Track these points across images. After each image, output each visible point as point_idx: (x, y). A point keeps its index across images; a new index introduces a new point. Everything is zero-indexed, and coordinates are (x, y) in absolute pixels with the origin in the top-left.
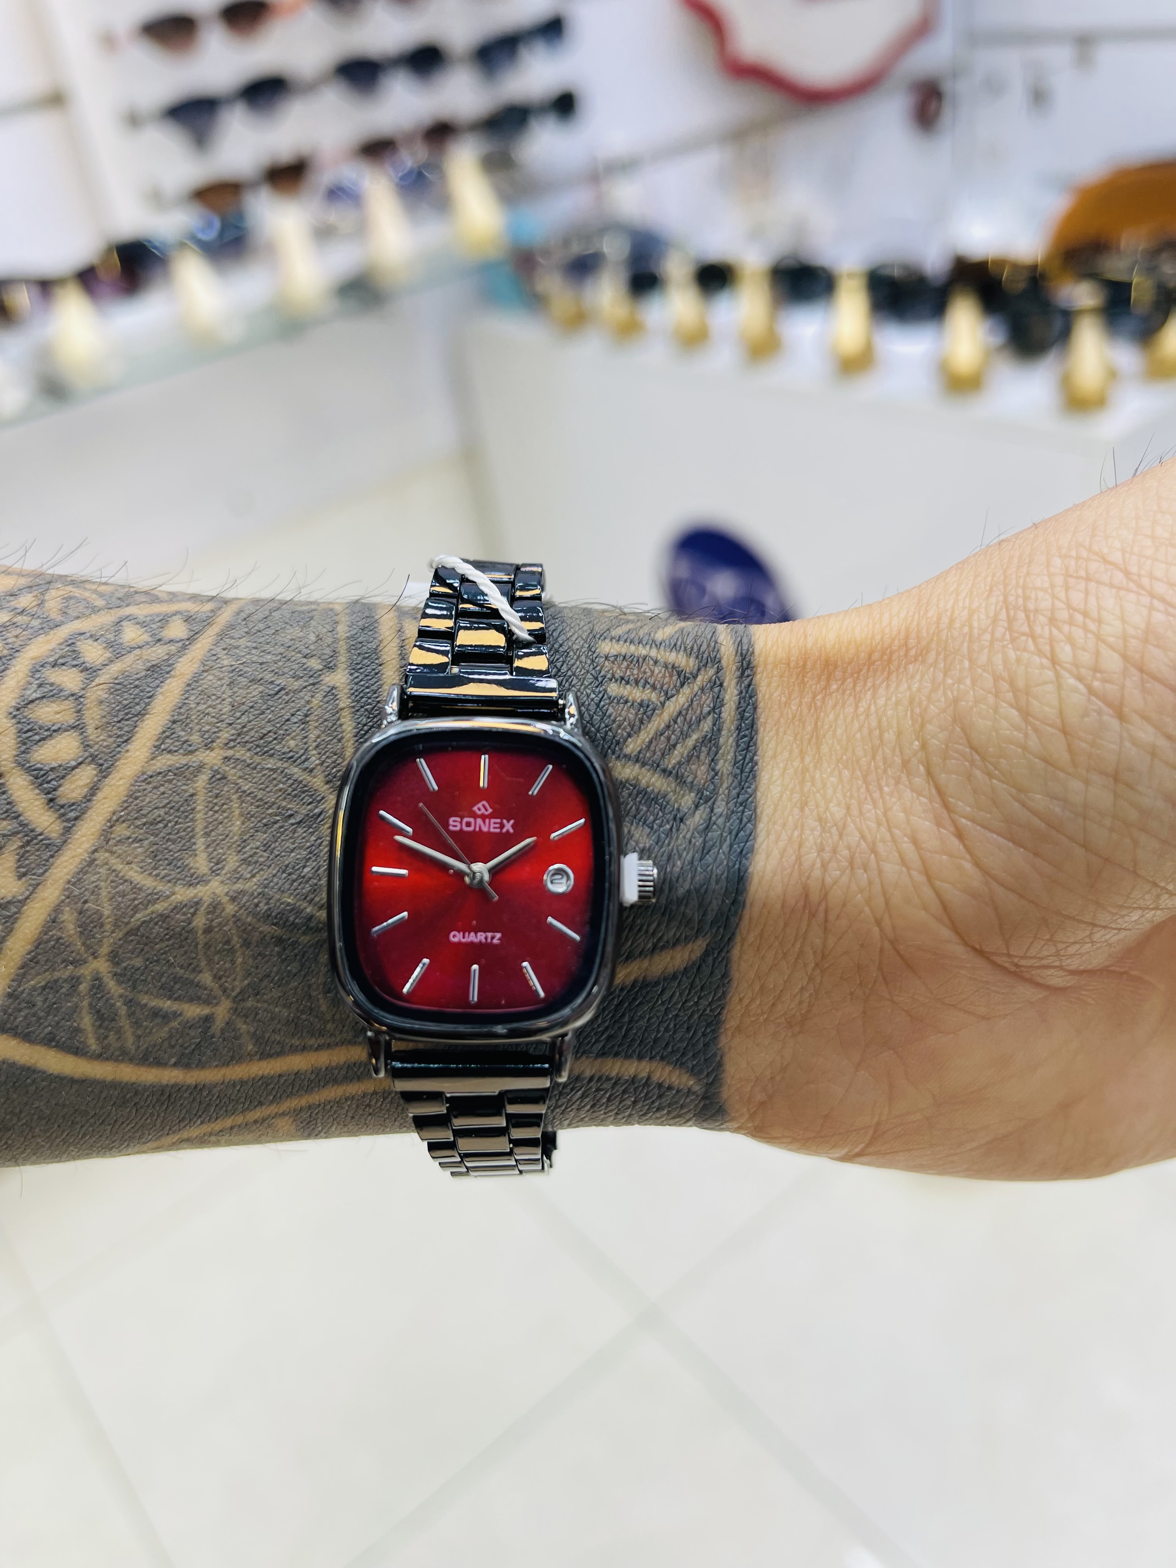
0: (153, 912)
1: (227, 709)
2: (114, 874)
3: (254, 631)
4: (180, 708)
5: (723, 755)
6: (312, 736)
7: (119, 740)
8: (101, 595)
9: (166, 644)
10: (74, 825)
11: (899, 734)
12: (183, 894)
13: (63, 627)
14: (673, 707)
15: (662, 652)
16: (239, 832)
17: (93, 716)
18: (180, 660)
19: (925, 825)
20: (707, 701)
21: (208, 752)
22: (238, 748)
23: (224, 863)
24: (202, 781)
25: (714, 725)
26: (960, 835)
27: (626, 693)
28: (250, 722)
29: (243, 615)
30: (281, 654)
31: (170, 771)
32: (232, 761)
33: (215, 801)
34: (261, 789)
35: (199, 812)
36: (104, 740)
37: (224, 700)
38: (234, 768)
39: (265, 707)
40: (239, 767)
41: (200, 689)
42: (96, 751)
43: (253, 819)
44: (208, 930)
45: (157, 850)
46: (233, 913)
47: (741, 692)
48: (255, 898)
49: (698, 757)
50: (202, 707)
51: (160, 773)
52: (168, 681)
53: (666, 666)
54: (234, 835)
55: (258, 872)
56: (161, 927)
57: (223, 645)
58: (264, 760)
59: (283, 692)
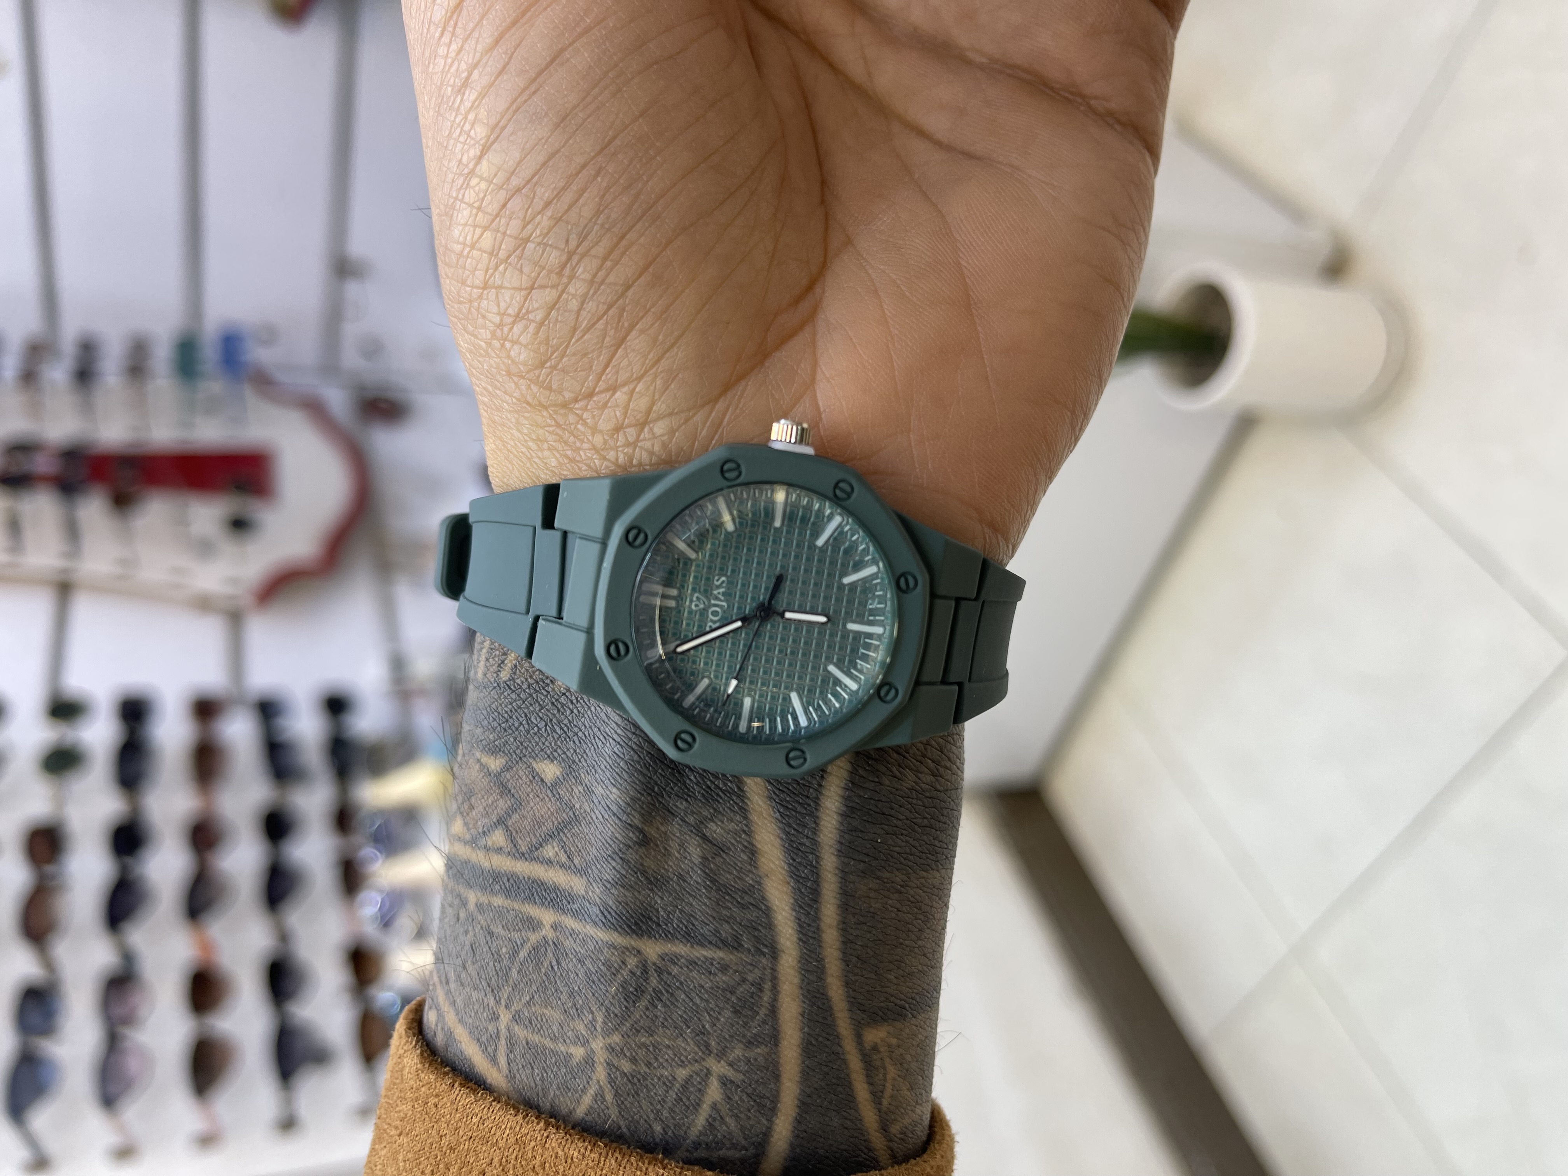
16: (558, 1013)
21: (500, 1020)
22: (501, 994)
23: (579, 1032)
24: (518, 1031)
32: (508, 1002)
34: (531, 986)
37: (471, 995)
38: (513, 1002)
40: (513, 998)
41: (463, 1011)
43: (551, 999)
44: (634, 1061)
46: (619, 1037)
48: (609, 1015)
54: (560, 1017)
55: (590, 1007)
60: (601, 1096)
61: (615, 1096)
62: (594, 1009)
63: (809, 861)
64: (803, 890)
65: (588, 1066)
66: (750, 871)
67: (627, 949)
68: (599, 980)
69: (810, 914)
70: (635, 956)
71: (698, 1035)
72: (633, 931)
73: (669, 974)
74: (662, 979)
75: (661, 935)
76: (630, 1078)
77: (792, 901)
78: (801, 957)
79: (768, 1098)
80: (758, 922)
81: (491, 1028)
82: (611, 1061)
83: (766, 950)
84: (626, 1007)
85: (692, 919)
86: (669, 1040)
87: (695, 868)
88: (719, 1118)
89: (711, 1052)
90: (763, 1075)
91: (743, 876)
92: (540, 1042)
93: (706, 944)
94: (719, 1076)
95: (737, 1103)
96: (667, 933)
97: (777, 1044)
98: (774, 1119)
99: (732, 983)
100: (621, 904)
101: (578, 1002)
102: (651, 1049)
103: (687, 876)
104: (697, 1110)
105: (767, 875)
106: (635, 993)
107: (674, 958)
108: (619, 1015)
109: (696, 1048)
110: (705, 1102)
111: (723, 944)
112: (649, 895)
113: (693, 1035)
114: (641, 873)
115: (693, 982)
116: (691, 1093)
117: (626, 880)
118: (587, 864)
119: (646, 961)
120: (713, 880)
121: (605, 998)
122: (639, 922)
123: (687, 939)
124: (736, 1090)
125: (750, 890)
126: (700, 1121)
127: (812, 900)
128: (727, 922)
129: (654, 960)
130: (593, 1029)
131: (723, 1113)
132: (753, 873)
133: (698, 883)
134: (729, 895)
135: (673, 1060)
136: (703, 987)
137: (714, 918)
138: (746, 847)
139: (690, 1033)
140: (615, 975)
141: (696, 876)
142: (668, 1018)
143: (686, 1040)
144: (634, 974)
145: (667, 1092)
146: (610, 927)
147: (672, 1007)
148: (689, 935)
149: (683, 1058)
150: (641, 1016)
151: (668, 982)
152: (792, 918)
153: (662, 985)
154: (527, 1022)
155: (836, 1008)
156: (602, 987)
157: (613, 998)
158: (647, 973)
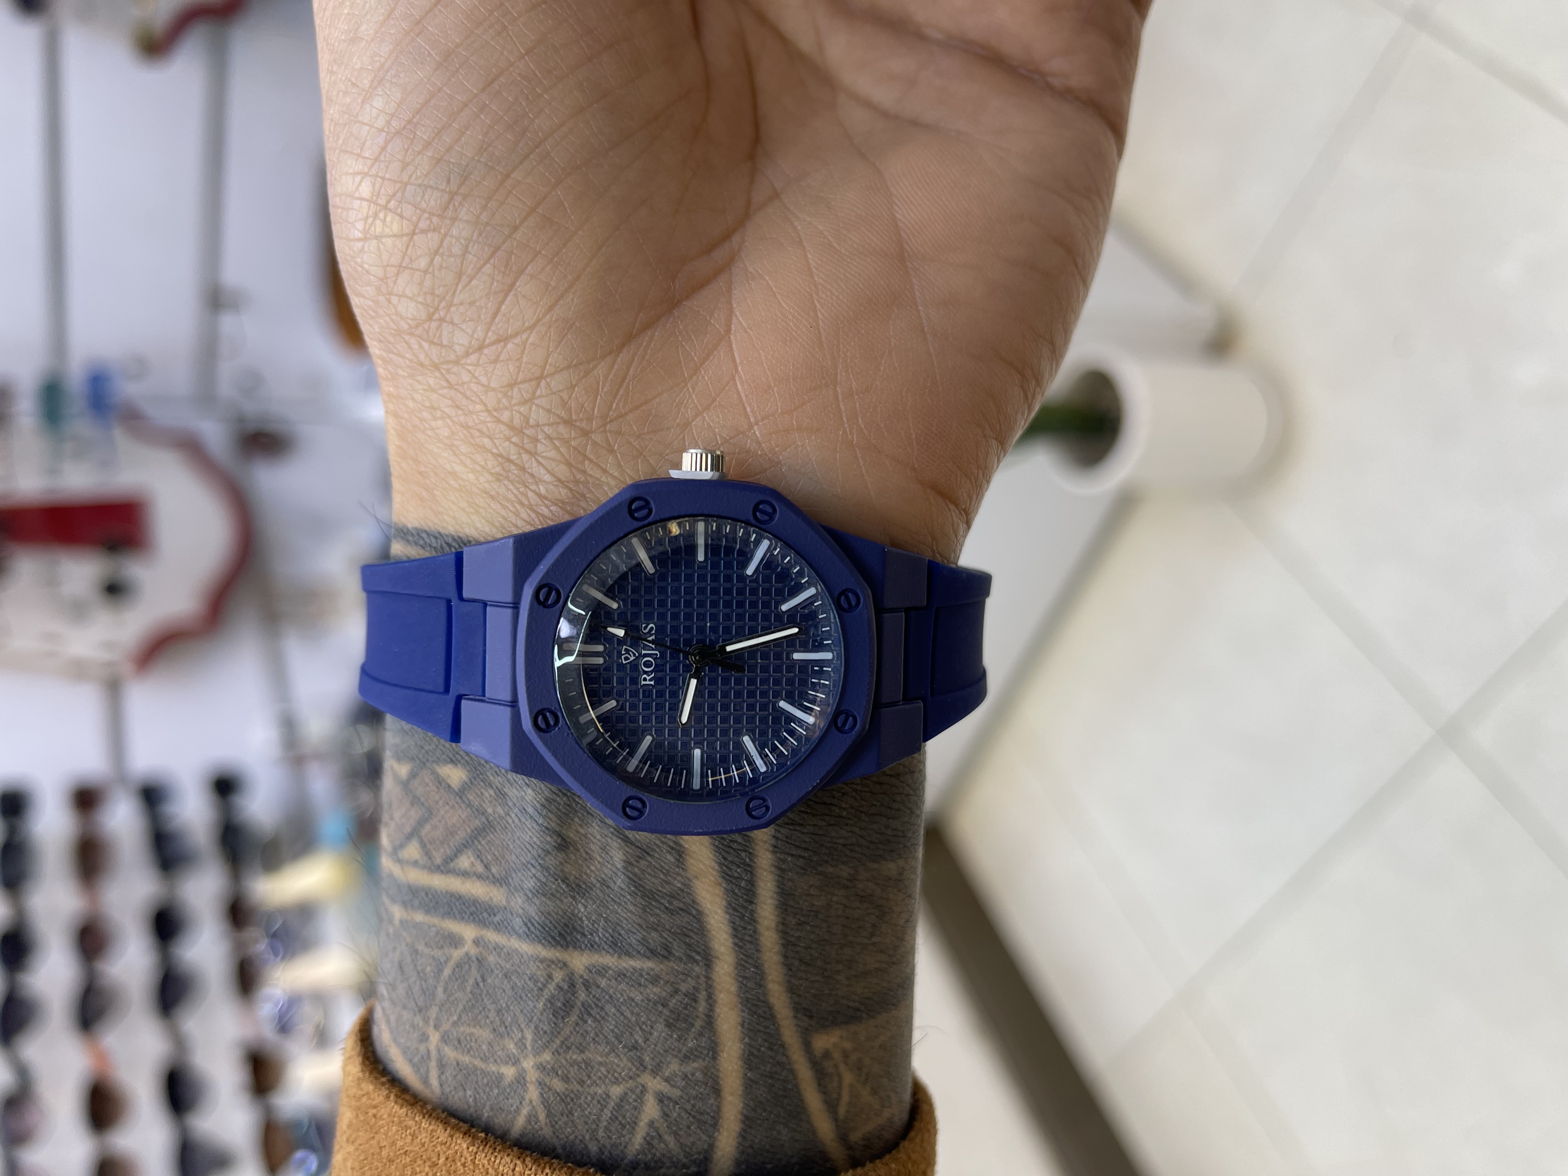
1: (407, 1014)
12: (532, 1094)
16: (487, 1031)
21: (430, 1041)
22: (429, 1015)
23: (510, 1052)
24: (448, 1052)
28: (414, 998)
32: (437, 1022)
34: (457, 1005)
38: (441, 1022)
40: (441, 1018)
43: (478, 1017)
44: (566, 1079)
46: (550, 1055)
48: (538, 1032)
54: (489, 1037)
55: (519, 1025)
60: (535, 1116)
61: (547, 1116)
62: (523, 1026)
63: (742, 859)
64: (736, 891)
65: (520, 1086)
66: (678, 874)
67: (553, 962)
68: (527, 996)
69: (744, 916)
70: (561, 968)
71: (631, 1050)
72: (558, 943)
73: (598, 987)
74: (591, 993)
75: (586, 946)
76: (563, 1098)
77: (724, 903)
78: (738, 964)
79: (708, 1114)
80: (690, 927)
81: (422, 1048)
82: (543, 1080)
83: (698, 957)
84: (555, 1024)
85: (618, 928)
86: (602, 1056)
87: (619, 874)
88: (657, 1136)
89: (645, 1068)
90: (702, 1090)
91: (672, 880)
92: (470, 1063)
93: (634, 953)
94: (655, 1092)
95: (675, 1120)
96: (593, 943)
97: (714, 1058)
98: (716, 1134)
99: (664, 994)
100: (543, 914)
101: (507, 1019)
102: (583, 1067)
103: (611, 881)
104: (634, 1129)
105: (696, 877)
106: (563, 1008)
107: (601, 970)
108: (548, 1032)
109: (630, 1064)
110: (641, 1120)
111: (652, 953)
112: (572, 903)
113: (626, 1050)
114: (563, 881)
115: (622, 995)
116: (627, 1111)
117: (547, 888)
118: (506, 872)
119: (573, 974)
120: (637, 884)
121: (533, 1014)
122: (563, 932)
123: (614, 950)
124: (674, 1107)
125: (679, 894)
126: (637, 1141)
127: (746, 901)
128: (656, 930)
129: (581, 972)
130: (523, 1047)
131: (661, 1131)
132: (682, 876)
133: (622, 889)
134: (656, 901)
135: (606, 1077)
136: (633, 1000)
137: (641, 927)
138: (672, 848)
139: (623, 1048)
140: (542, 990)
141: (620, 882)
142: (599, 1034)
143: (619, 1056)
144: (561, 988)
145: (602, 1111)
146: (534, 940)
147: (602, 1022)
148: (616, 945)
149: (616, 1075)
150: (571, 1033)
151: (597, 996)
152: (726, 922)
153: (591, 1000)
154: (456, 1043)
155: (779, 1016)
156: (530, 1003)
157: (542, 1014)
158: (574, 987)
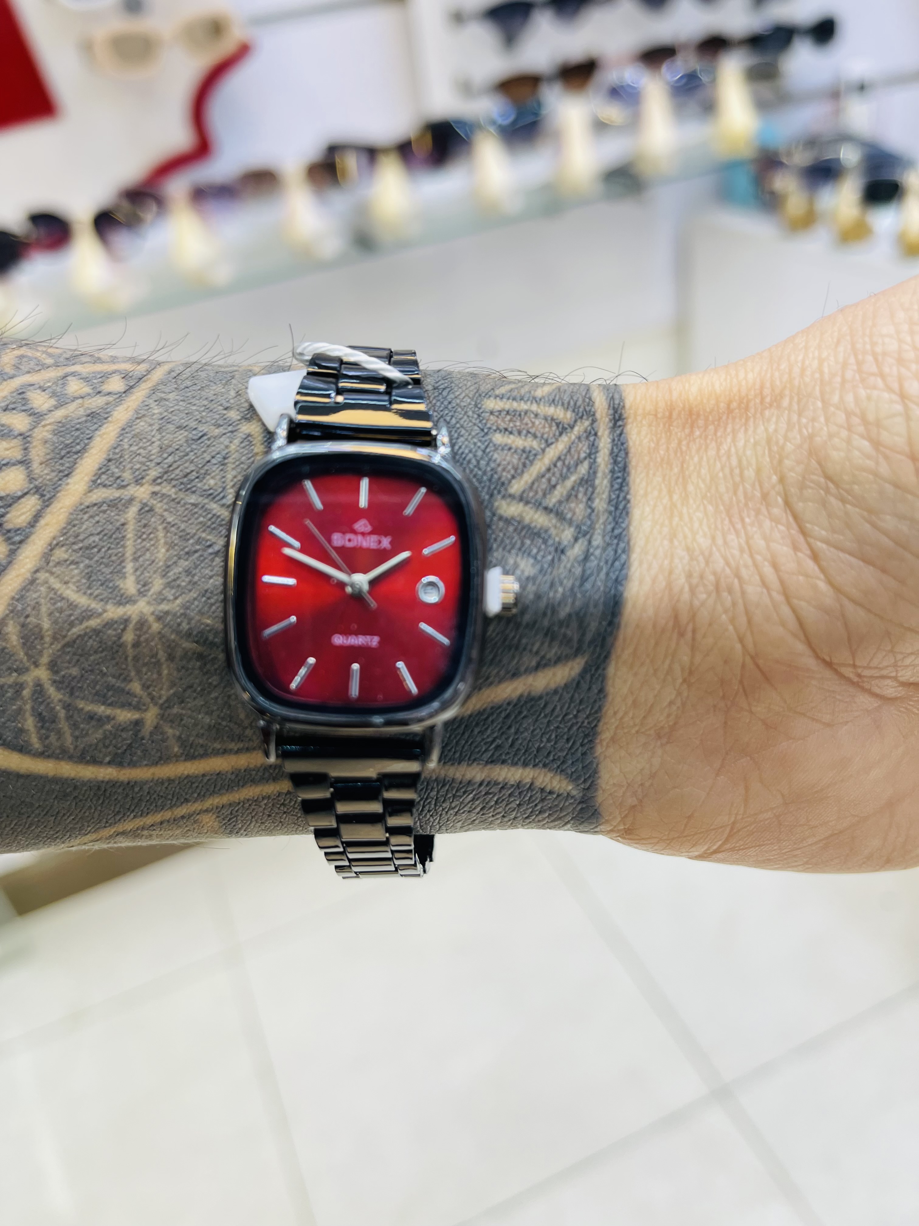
0: (87, 627)
1: (155, 450)
2: (53, 592)
3: (182, 387)
4: (115, 448)
5: (599, 494)
6: (229, 476)
7: (61, 474)
8: (50, 355)
9: (105, 395)
10: (18, 548)
11: (758, 471)
12: (114, 612)
13: (15, 379)
14: (552, 453)
15: (542, 407)
16: (164, 558)
17: (38, 453)
18: (117, 408)
19: (784, 550)
20: (584, 448)
21: (138, 487)
22: (165, 484)
23: (151, 585)
24: (132, 512)
25: (590, 468)
26: (815, 557)
27: (509, 441)
28: (175, 462)
29: (174, 374)
30: (205, 406)
31: (104, 502)
32: (159, 495)
33: (143, 530)
34: (184, 521)
35: (129, 539)
36: (47, 474)
37: (153, 443)
38: (161, 502)
39: (188, 450)
40: (165, 501)
41: (133, 432)
42: (40, 483)
43: (176, 548)
44: (136, 645)
45: (92, 572)
46: (158, 630)
47: (613, 440)
48: (178, 618)
49: (576, 496)
50: (134, 448)
51: (95, 504)
52: (105, 426)
53: (546, 419)
54: (160, 561)
55: (181, 595)
56: (94, 640)
57: (155, 397)
58: (187, 495)
59: (205, 438)
61: (96, 628)
62: (179, 600)
65: (118, 598)
76: (117, 643)
79: (132, 759)
81: (127, 477)
82: (130, 622)
84: (191, 634)
86: (167, 675)
89: (165, 709)
94: (143, 719)
95: (120, 735)
98: (112, 766)
102: (153, 660)
104: (103, 704)
108: (181, 627)
109: (165, 698)
110: (113, 710)
113: (177, 694)
116: (119, 698)
124: (132, 734)
130: (158, 600)
131: (106, 726)
143: (170, 689)
149: (152, 687)
